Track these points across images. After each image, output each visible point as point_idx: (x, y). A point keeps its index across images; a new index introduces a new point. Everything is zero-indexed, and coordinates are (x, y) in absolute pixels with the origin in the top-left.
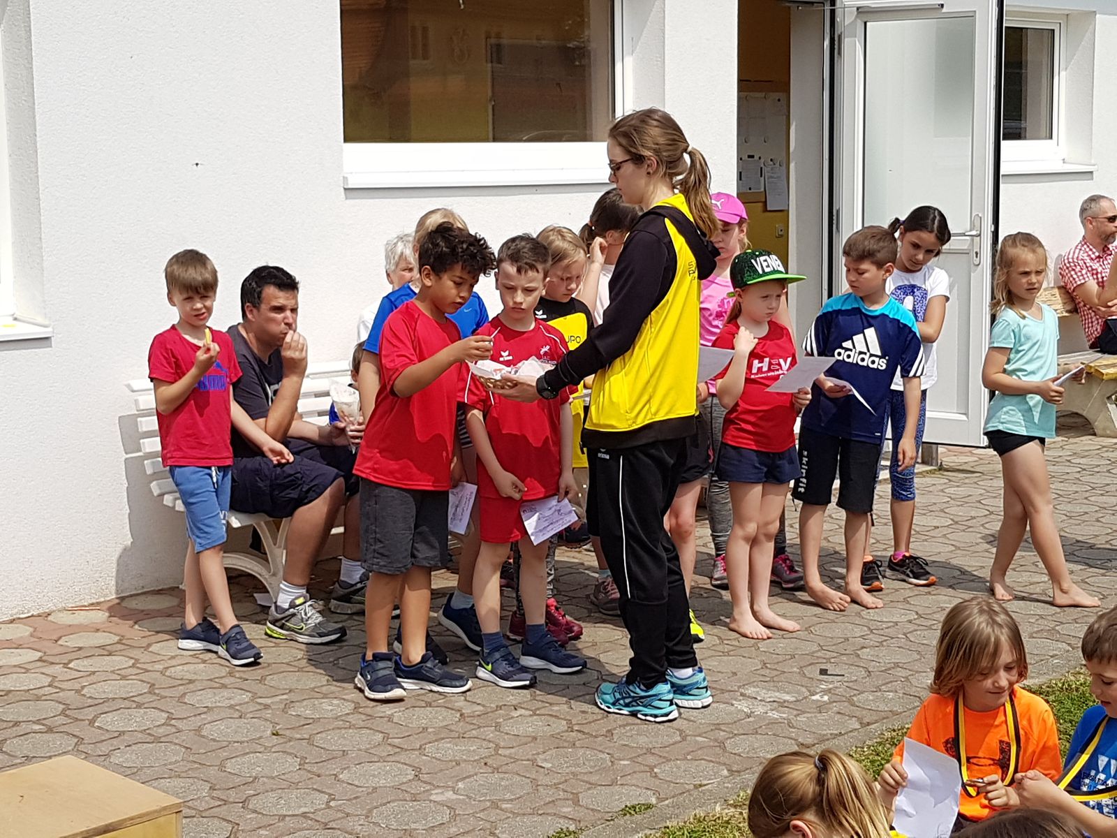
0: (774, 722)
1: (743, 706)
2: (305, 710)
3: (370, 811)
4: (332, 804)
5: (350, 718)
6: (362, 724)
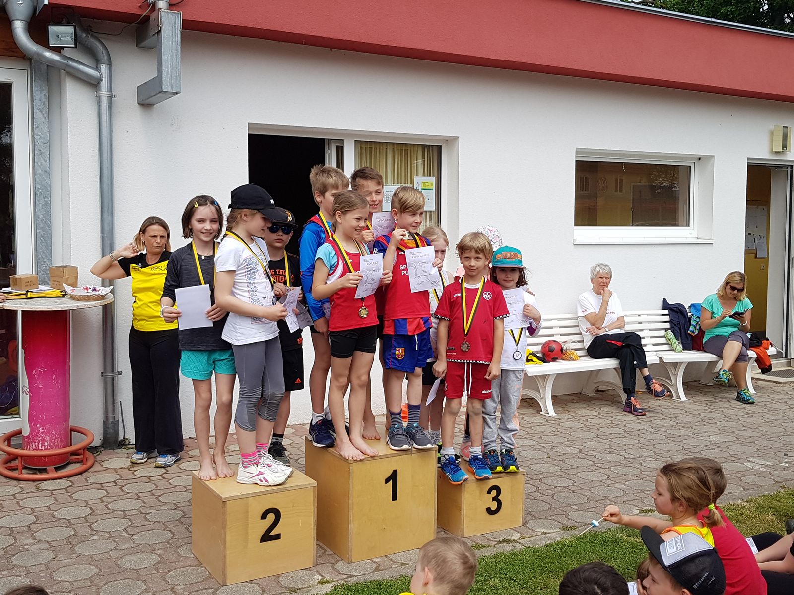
0: (764, 472)
1: (749, 465)
2: (559, 450)
3: (591, 488)
4: (575, 484)
5: (578, 454)
6: (584, 457)
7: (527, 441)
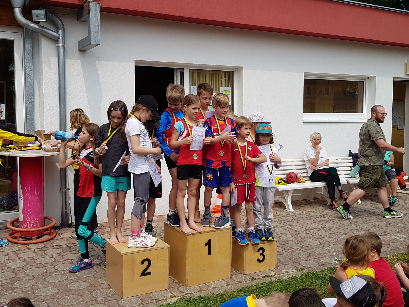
0: (401, 241)
1: (394, 237)
2: (295, 229)
3: (311, 249)
4: (303, 247)
5: (305, 231)
6: (308, 233)
7: (278, 224)
